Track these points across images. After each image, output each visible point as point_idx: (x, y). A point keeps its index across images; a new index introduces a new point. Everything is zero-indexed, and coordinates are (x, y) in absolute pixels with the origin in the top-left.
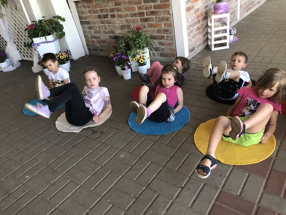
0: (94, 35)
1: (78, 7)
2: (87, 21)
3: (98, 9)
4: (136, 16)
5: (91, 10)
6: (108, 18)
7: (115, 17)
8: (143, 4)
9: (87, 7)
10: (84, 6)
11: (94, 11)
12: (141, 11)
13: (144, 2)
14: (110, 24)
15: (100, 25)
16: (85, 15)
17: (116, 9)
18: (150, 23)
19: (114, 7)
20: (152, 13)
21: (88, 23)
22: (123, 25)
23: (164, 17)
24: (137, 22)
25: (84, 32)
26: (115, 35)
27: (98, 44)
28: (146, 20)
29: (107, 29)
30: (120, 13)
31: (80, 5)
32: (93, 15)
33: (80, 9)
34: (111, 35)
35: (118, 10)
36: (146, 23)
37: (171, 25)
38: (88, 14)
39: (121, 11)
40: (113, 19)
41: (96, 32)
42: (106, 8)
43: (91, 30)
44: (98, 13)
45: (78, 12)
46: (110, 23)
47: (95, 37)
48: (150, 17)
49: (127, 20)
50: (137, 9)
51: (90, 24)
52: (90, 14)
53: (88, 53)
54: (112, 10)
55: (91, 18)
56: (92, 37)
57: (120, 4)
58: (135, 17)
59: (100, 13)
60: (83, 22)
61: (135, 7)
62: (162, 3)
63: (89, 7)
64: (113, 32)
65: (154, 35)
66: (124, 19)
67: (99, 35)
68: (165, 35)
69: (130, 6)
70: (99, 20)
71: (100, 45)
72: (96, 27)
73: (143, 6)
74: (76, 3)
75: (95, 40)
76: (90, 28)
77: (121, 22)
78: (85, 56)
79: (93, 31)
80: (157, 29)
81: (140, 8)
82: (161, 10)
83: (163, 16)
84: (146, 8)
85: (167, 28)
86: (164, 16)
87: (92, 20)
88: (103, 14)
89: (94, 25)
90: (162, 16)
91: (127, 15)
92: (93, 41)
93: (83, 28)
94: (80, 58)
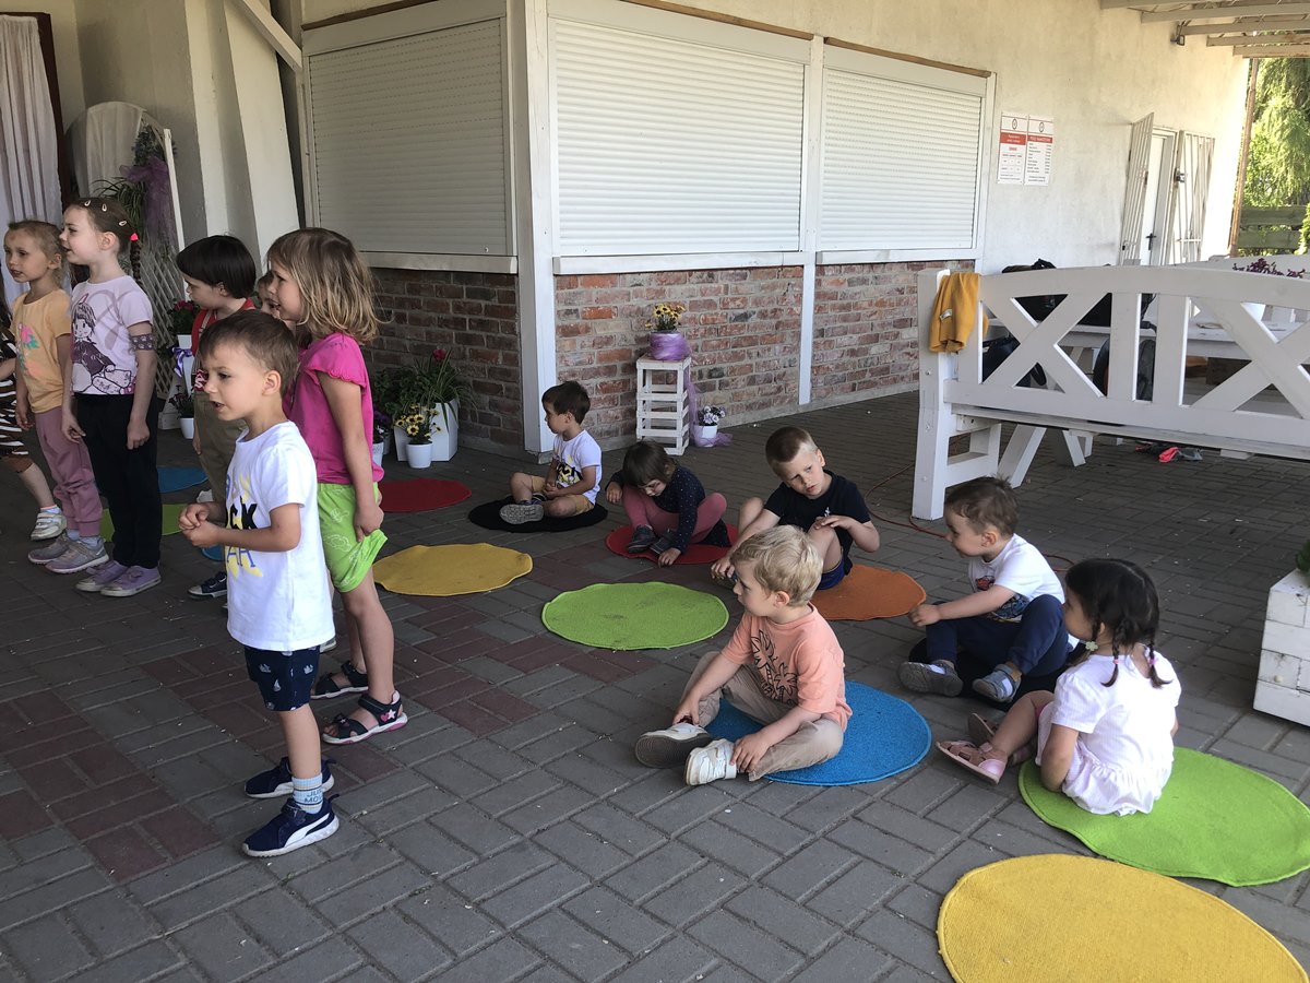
4: (446, 326)
6: (391, 321)
7: (405, 321)
8: (465, 299)
12: (460, 316)
13: (468, 297)
17: (409, 300)
18: (474, 347)
19: (407, 296)
20: (482, 324)
22: (419, 343)
23: (503, 338)
24: (451, 342)
26: (399, 367)
28: (468, 340)
29: (384, 349)
30: (416, 312)
34: (390, 366)
35: (415, 305)
36: (468, 347)
37: (515, 360)
39: (420, 308)
40: (401, 326)
42: (391, 295)
46: (393, 334)
48: (477, 333)
49: (429, 333)
50: (451, 310)
54: (401, 303)
57: (418, 292)
58: (446, 329)
61: (448, 304)
62: (502, 305)
64: (396, 360)
65: (482, 380)
66: (423, 329)
68: (503, 384)
69: (439, 299)
73: (465, 303)
77: (416, 335)
80: (488, 365)
81: (458, 308)
82: (498, 320)
83: (501, 335)
84: (471, 311)
85: (507, 367)
90: (499, 335)
91: (429, 322)
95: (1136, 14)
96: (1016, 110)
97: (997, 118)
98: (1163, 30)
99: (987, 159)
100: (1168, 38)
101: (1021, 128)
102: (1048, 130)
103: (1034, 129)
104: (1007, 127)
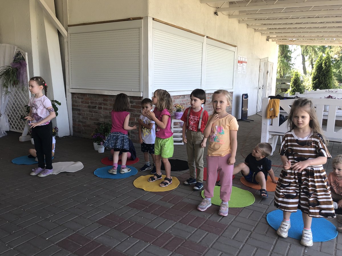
0: (81, 120)
1: (73, 97)
2: (78, 109)
3: (90, 101)
5: (84, 101)
6: (96, 109)
9: (81, 99)
10: (78, 97)
11: (86, 102)
14: (97, 114)
15: (88, 113)
16: (78, 104)
17: (103, 103)
21: (79, 110)
22: (106, 115)
25: (73, 117)
26: (99, 122)
27: (83, 128)
29: (93, 117)
30: (106, 106)
31: (75, 96)
32: (84, 105)
33: (75, 99)
34: (95, 121)
35: (105, 104)
38: (81, 104)
40: (100, 110)
41: (84, 118)
42: (96, 101)
43: (79, 116)
44: (88, 104)
45: (72, 101)
47: (82, 122)
51: (80, 111)
52: (82, 104)
53: (72, 134)
54: (100, 104)
55: (82, 107)
56: (79, 121)
59: (90, 104)
60: (75, 108)
62: (137, 105)
63: (82, 99)
67: (85, 120)
70: (88, 109)
71: (84, 129)
72: (85, 114)
74: (73, 94)
75: (81, 124)
76: (79, 114)
77: (106, 113)
78: (69, 136)
79: (81, 117)
82: (136, 109)
86: (137, 113)
87: (82, 109)
88: (93, 105)
89: (83, 113)
90: (136, 113)
92: (79, 125)
93: (73, 113)
94: (64, 137)
95: (261, 33)
96: (241, 55)
97: (237, 57)
98: (265, 38)
99: (235, 67)
100: (266, 40)
101: (241, 60)
102: (246, 60)
103: (244, 60)
104: (239, 59)
